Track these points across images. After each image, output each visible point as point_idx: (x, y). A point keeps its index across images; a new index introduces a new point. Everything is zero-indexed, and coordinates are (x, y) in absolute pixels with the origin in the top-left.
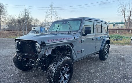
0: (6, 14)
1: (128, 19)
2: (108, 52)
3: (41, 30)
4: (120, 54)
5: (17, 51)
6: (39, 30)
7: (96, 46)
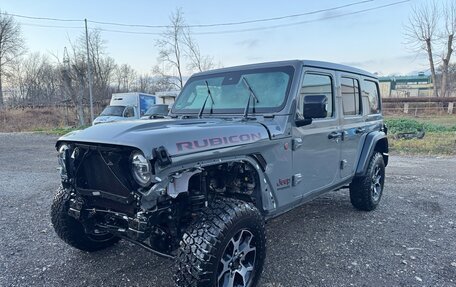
0: (20, 50)
1: (442, 63)
2: (382, 181)
3: (143, 106)
4: (421, 186)
5: (63, 183)
6: (137, 103)
7: (342, 162)
